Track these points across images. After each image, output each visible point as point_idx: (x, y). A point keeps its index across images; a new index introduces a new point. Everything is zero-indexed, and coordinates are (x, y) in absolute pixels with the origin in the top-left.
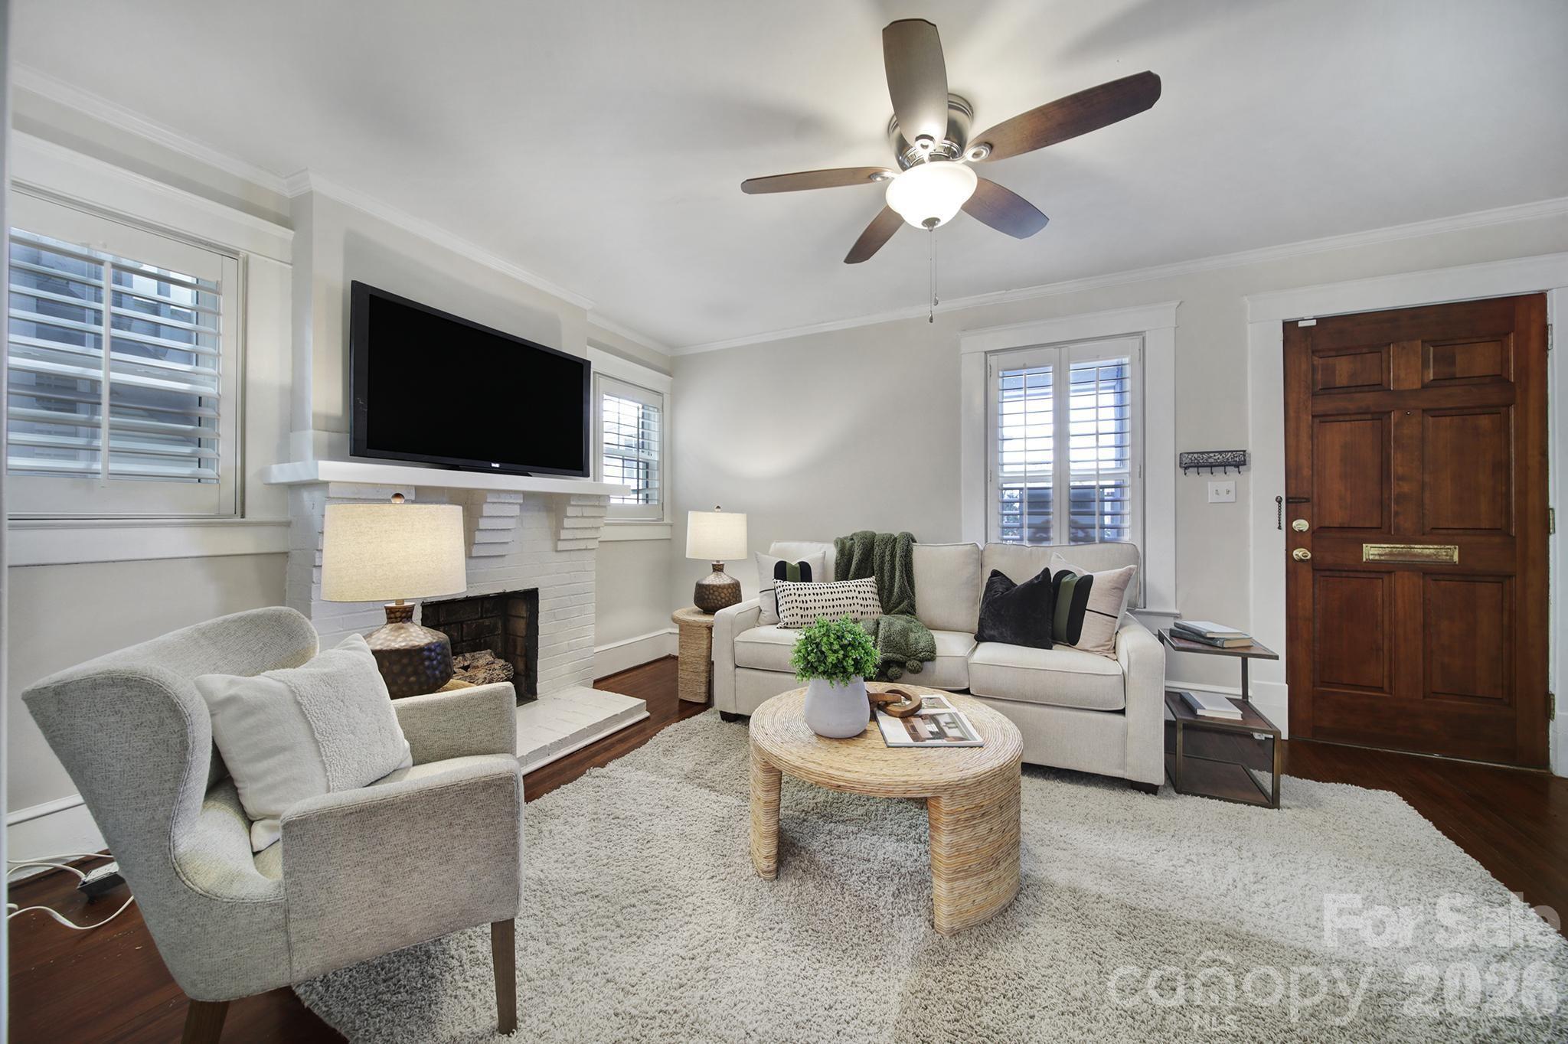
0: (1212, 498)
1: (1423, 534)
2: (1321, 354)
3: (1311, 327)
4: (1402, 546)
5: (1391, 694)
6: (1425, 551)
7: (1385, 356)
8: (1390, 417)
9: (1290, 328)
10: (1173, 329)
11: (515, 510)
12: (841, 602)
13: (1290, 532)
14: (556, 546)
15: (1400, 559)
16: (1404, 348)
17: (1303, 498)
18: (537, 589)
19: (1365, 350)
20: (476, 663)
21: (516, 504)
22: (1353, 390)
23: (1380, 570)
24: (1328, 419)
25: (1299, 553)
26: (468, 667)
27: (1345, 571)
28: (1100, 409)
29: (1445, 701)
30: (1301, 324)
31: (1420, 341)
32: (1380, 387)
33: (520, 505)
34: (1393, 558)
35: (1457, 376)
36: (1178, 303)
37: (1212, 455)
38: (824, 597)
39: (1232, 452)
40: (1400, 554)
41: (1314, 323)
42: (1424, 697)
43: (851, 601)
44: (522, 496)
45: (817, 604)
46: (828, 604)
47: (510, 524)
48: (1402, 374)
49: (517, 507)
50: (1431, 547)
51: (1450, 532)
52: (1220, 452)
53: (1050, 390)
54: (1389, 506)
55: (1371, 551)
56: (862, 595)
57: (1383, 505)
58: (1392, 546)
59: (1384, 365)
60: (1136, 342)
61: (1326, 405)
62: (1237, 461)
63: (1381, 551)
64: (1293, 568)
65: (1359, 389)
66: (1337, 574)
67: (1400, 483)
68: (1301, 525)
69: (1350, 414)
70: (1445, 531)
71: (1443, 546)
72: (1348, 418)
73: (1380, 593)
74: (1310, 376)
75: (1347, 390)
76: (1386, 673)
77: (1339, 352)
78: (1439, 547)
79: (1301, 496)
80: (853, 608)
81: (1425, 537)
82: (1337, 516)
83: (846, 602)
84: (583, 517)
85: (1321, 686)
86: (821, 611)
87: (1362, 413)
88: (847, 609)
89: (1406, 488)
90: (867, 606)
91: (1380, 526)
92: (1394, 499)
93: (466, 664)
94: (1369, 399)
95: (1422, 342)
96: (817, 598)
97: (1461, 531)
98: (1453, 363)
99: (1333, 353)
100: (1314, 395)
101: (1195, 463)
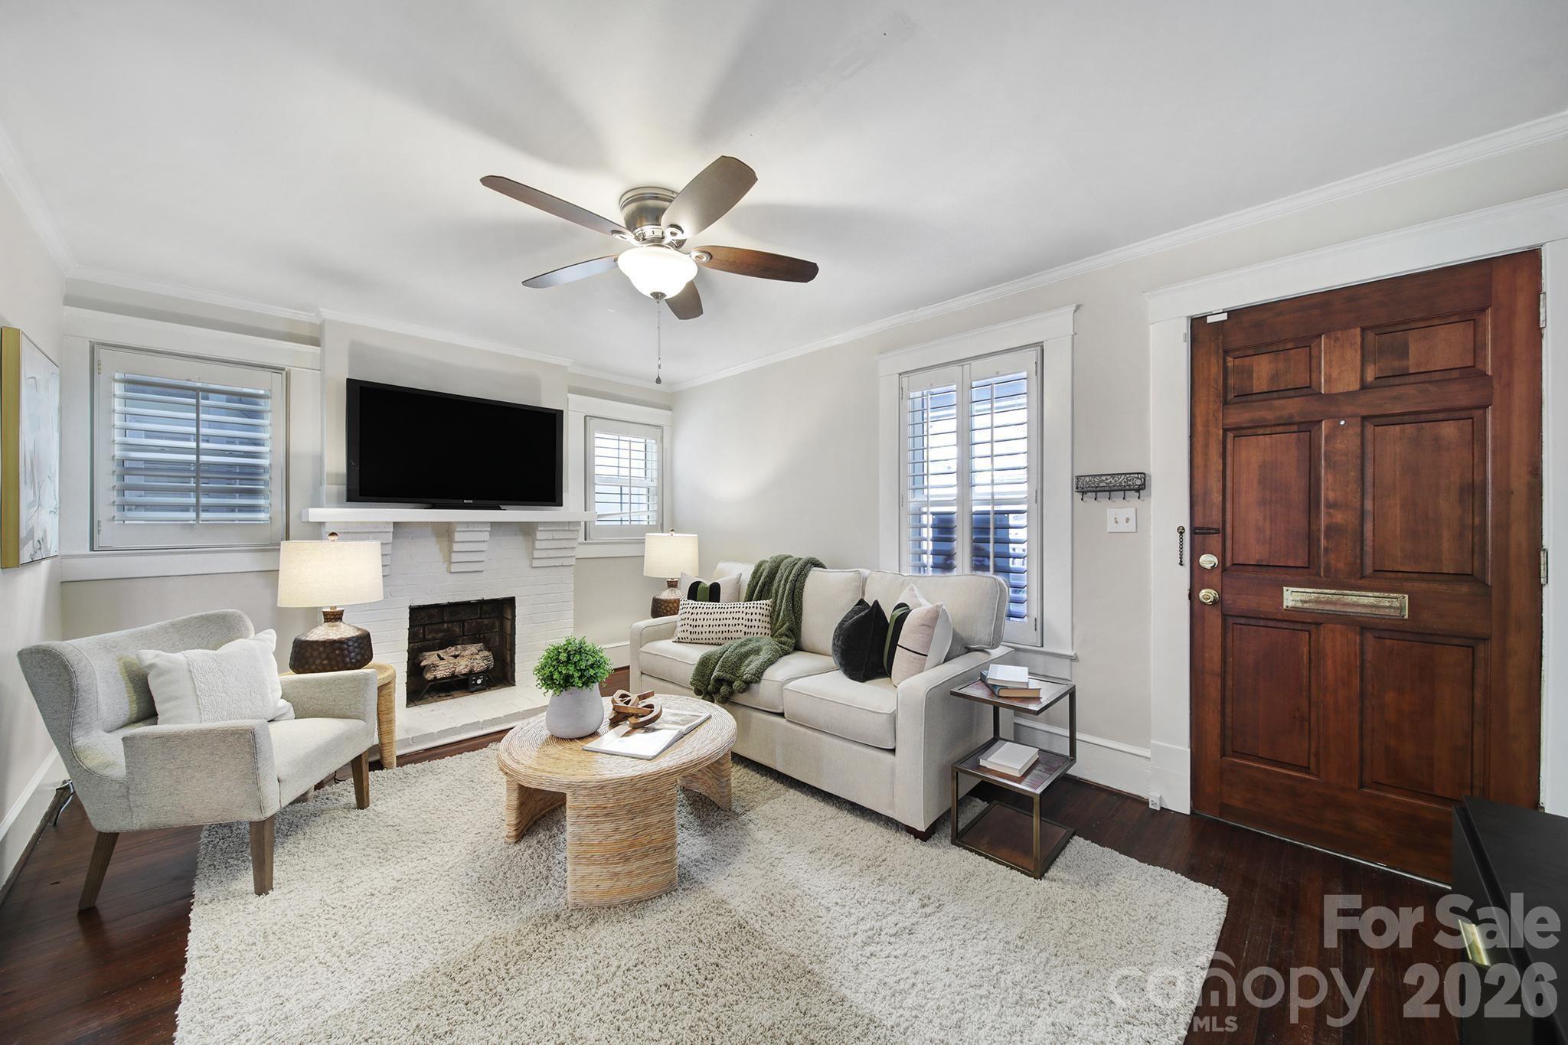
0: (1111, 526)
1: (1362, 577)
2: (1237, 354)
3: (1223, 322)
4: (1333, 591)
5: (1317, 776)
6: (1364, 601)
7: (1314, 352)
8: (1321, 427)
9: (1197, 323)
10: (1070, 337)
11: (486, 536)
12: (727, 622)
13: (1195, 569)
14: (531, 564)
15: (1328, 607)
16: (1337, 339)
17: (1213, 529)
18: (514, 598)
19: (1289, 346)
20: (463, 653)
21: (486, 531)
22: (1275, 395)
23: (1305, 621)
24: (1244, 432)
25: (1207, 594)
26: (458, 656)
27: (1262, 619)
28: (995, 429)
29: (1389, 796)
30: (1210, 320)
31: (1358, 331)
32: (1308, 390)
33: (490, 532)
34: (1320, 607)
35: (1411, 371)
36: (1074, 308)
37: (1104, 478)
38: (712, 617)
39: (1125, 474)
40: (1328, 602)
41: (1224, 317)
42: (1362, 785)
43: (736, 622)
44: (489, 524)
45: (706, 623)
46: (715, 622)
47: (483, 547)
48: (1335, 373)
49: (488, 534)
50: (1370, 594)
51: (1400, 575)
52: (1112, 475)
53: (954, 411)
54: (1319, 540)
55: (1292, 597)
56: (749, 616)
57: (1311, 538)
58: (1319, 591)
59: (1314, 364)
60: (1032, 355)
61: (1239, 416)
62: (1136, 485)
63: (1305, 597)
64: (1197, 612)
65: (1282, 394)
66: (1252, 622)
67: (1331, 511)
68: (1208, 560)
69: (1271, 426)
70: (1393, 575)
71: (1386, 594)
72: (1268, 431)
73: (1305, 650)
74: (1221, 382)
75: (1268, 395)
76: (1313, 750)
77: (1259, 350)
78: (1381, 595)
79: (1210, 526)
80: (737, 628)
81: (1362, 581)
82: (1253, 550)
83: (731, 622)
84: (553, 539)
85: (1234, 757)
86: (707, 629)
87: (1285, 424)
88: (732, 628)
89: (1339, 517)
90: (751, 627)
91: (1307, 566)
92: (1325, 533)
93: (457, 653)
94: (1292, 407)
95: (1363, 330)
96: (706, 617)
97: (1416, 575)
98: (1404, 353)
99: (1251, 352)
100: (1225, 403)
101: (1090, 487)
